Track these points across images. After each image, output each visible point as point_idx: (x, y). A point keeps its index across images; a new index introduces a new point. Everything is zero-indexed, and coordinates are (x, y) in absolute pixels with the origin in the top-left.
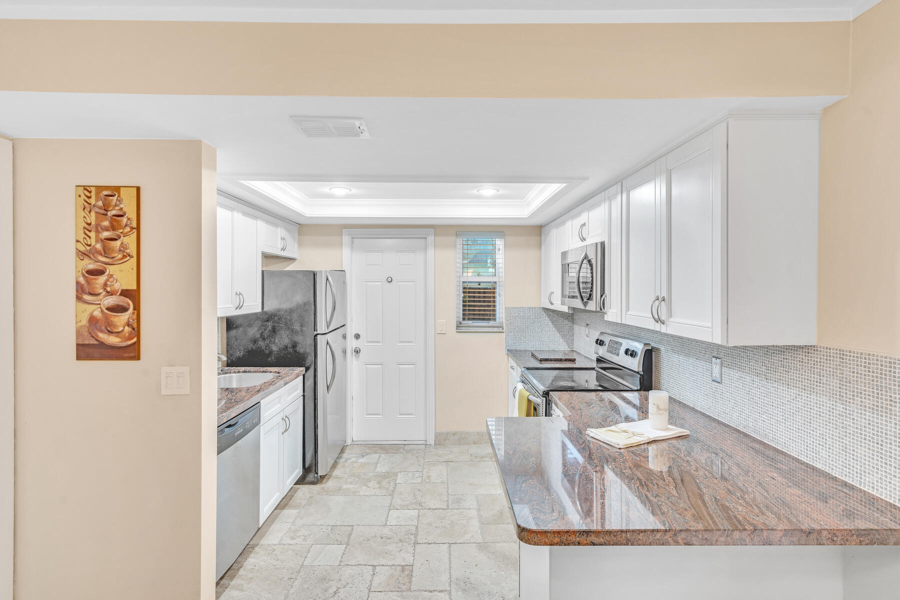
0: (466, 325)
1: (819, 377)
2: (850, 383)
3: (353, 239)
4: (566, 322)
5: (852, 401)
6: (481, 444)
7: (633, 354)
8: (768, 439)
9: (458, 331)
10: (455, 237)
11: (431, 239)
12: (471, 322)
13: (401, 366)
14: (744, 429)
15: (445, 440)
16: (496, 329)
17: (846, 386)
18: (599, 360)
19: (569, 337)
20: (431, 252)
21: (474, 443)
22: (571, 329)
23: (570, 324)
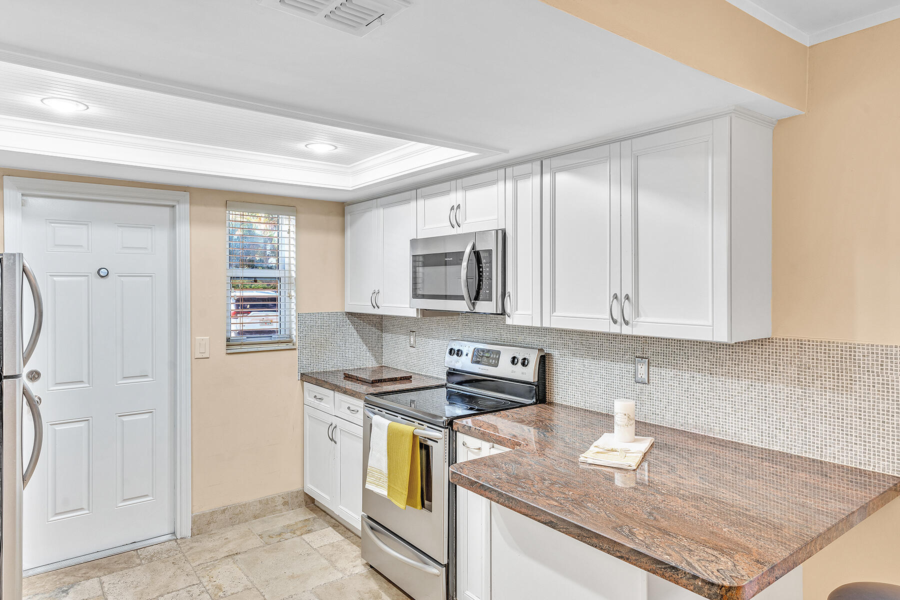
0: (239, 343)
1: (775, 367)
2: (809, 369)
3: (25, 198)
4: (374, 330)
5: (811, 385)
6: (265, 516)
7: (525, 363)
8: (714, 432)
9: (229, 351)
10: (223, 209)
11: (183, 209)
12: (245, 337)
13: (125, 419)
14: (681, 427)
15: (209, 523)
16: (285, 345)
17: (805, 372)
18: (451, 373)
19: (376, 349)
20: (184, 230)
21: (255, 517)
22: (380, 339)
23: (379, 332)
